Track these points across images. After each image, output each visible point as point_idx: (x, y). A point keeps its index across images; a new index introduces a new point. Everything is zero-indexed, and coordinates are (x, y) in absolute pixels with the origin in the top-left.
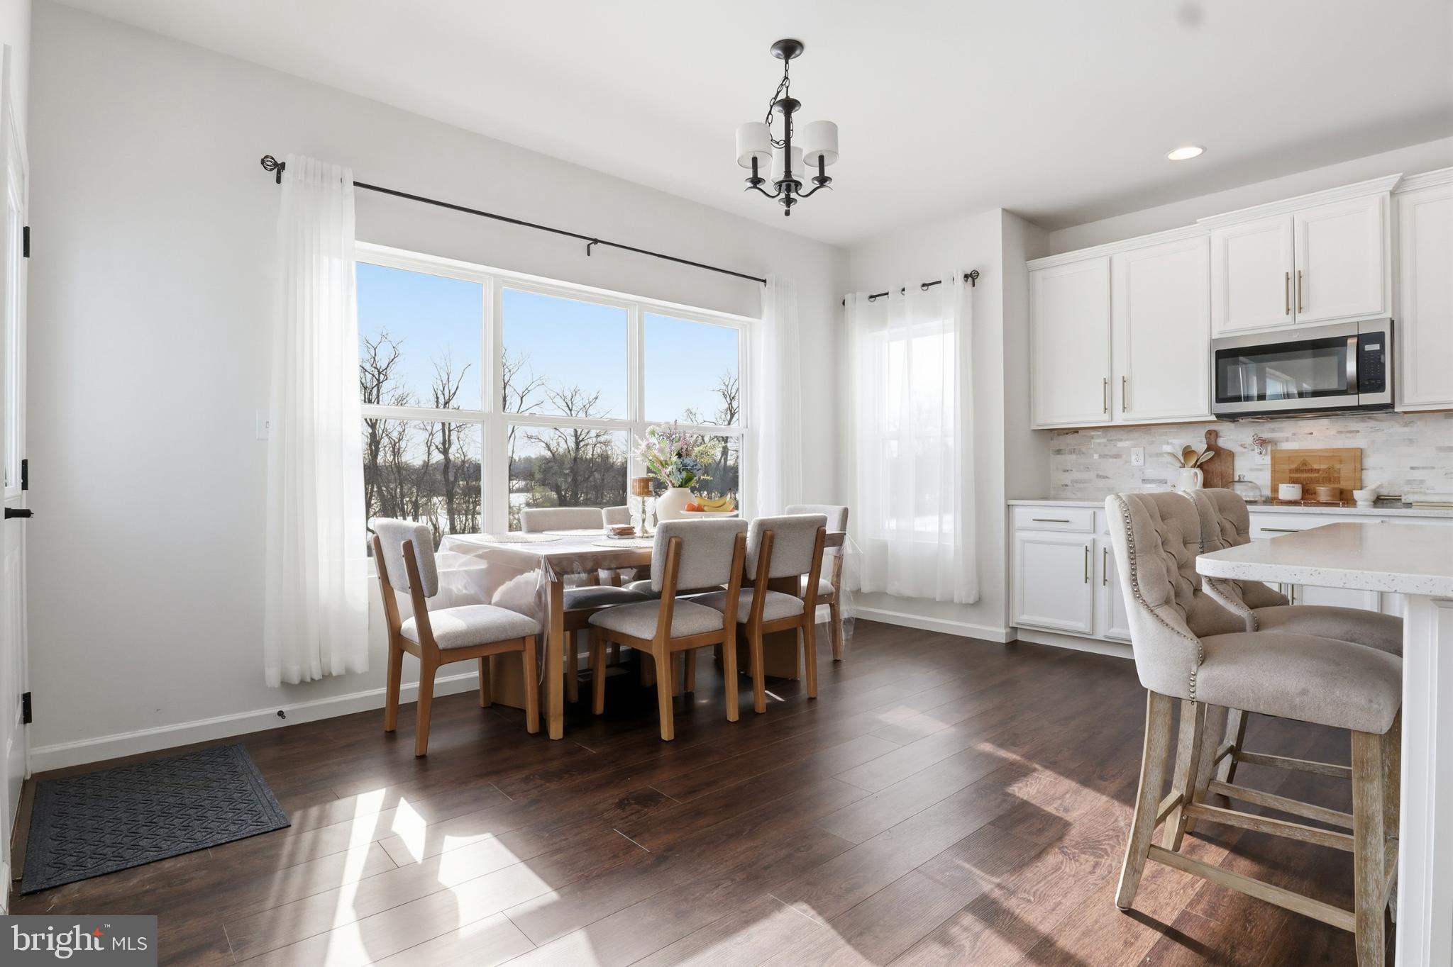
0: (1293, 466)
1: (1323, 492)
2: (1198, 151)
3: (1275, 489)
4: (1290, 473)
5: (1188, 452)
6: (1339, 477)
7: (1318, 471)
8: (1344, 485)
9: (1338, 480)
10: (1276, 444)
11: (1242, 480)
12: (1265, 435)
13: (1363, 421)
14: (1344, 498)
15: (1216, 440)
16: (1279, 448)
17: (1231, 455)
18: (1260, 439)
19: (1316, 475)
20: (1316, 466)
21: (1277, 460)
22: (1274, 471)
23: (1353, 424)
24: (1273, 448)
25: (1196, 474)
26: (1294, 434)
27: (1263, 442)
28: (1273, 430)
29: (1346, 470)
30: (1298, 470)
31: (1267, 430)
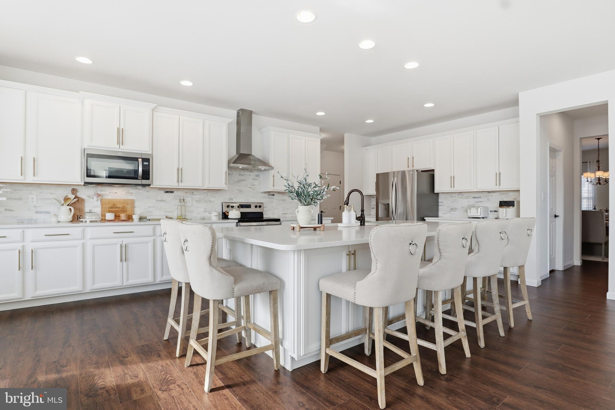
0: (110, 206)
1: (123, 216)
2: (91, 62)
3: (103, 215)
4: (109, 208)
5: (66, 199)
6: (127, 210)
7: (119, 208)
8: (129, 213)
9: (126, 211)
10: (102, 196)
11: (91, 211)
12: (99, 192)
13: (134, 189)
14: (130, 218)
15: (76, 193)
16: (104, 198)
17: (83, 200)
18: (98, 194)
19: (119, 209)
20: (119, 206)
21: (102, 203)
22: (102, 208)
23: (131, 190)
24: (102, 198)
25: (70, 209)
26: (110, 193)
27: (99, 195)
28: (102, 191)
29: (129, 207)
30: (112, 207)
31: (100, 190)
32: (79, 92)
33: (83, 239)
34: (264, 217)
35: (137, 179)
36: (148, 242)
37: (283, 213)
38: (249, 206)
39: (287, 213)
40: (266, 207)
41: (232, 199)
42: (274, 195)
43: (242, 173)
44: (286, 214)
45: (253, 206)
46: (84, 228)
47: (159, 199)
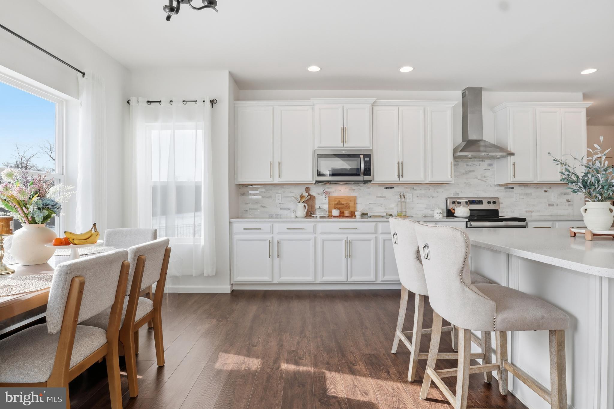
0: (336, 203)
1: (347, 213)
2: (318, 69)
3: (330, 212)
4: (335, 205)
5: (302, 197)
6: (350, 207)
7: (343, 204)
8: (352, 209)
9: (349, 208)
10: (329, 194)
11: (320, 208)
12: (327, 190)
13: (356, 186)
14: (352, 215)
15: (309, 191)
16: (330, 195)
17: (314, 197)
18: (325, 191)
19: (343, 206)
20: (343, 203)
21: (330, 199)
22: (329, 204)
23: (354, 187)
24: (329, 195)
25: (305, 206)
26: (335, 190)
27: (326, 193)
28: (329, 188)
29: (352, 204)
30: (337, 204)
31: (327, 187)
32: (310, 100)
33: (315, 233)
34: (500, 215)
35: (359, 175)
36: (370, 240)
37: (526, 211)
38: (480, 202)
39: (533, 211)
40: (503, 203)
41: (458, 194)
42: (513, 188)
43: (470, 163)
44: (531, 212)
45: (485, 202)
46: (316, 223)
47: (380, 195)
